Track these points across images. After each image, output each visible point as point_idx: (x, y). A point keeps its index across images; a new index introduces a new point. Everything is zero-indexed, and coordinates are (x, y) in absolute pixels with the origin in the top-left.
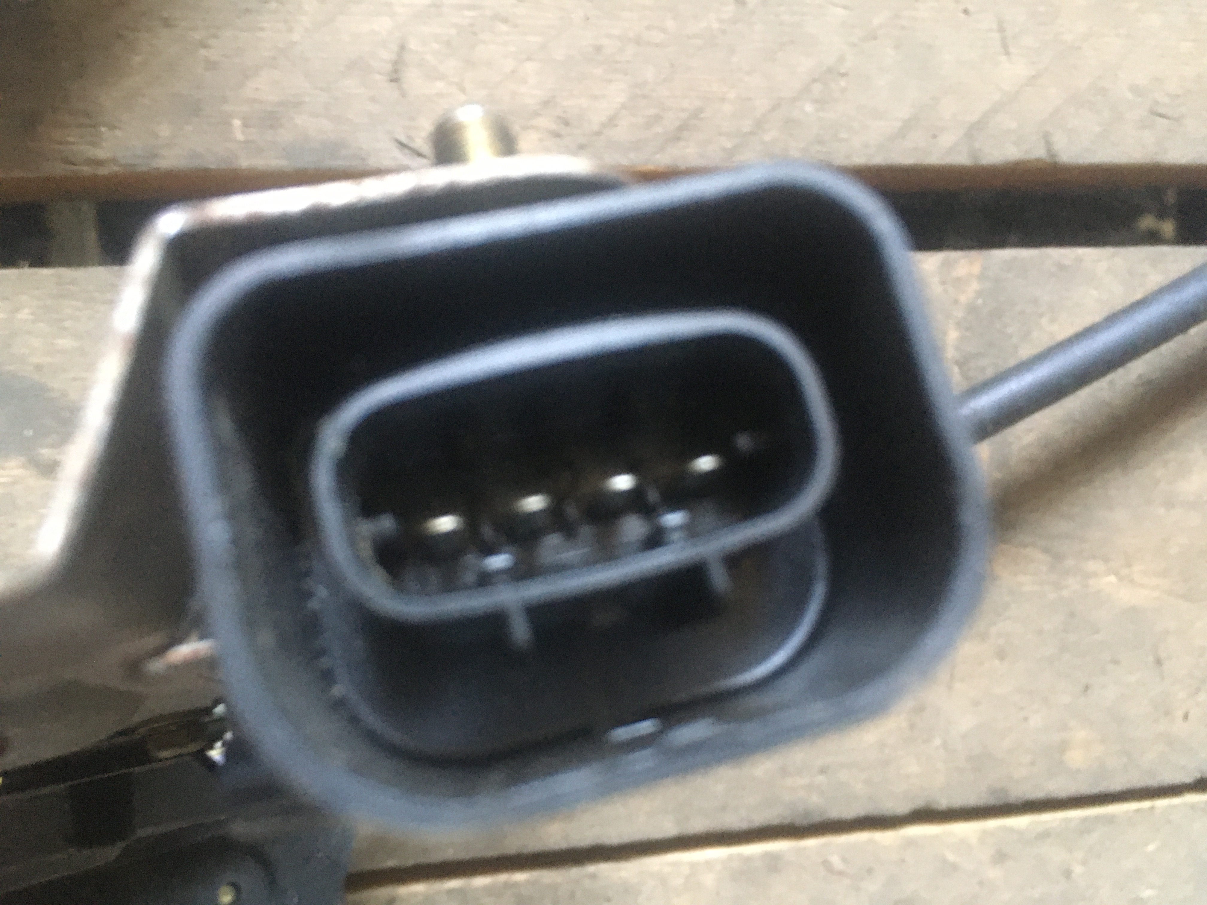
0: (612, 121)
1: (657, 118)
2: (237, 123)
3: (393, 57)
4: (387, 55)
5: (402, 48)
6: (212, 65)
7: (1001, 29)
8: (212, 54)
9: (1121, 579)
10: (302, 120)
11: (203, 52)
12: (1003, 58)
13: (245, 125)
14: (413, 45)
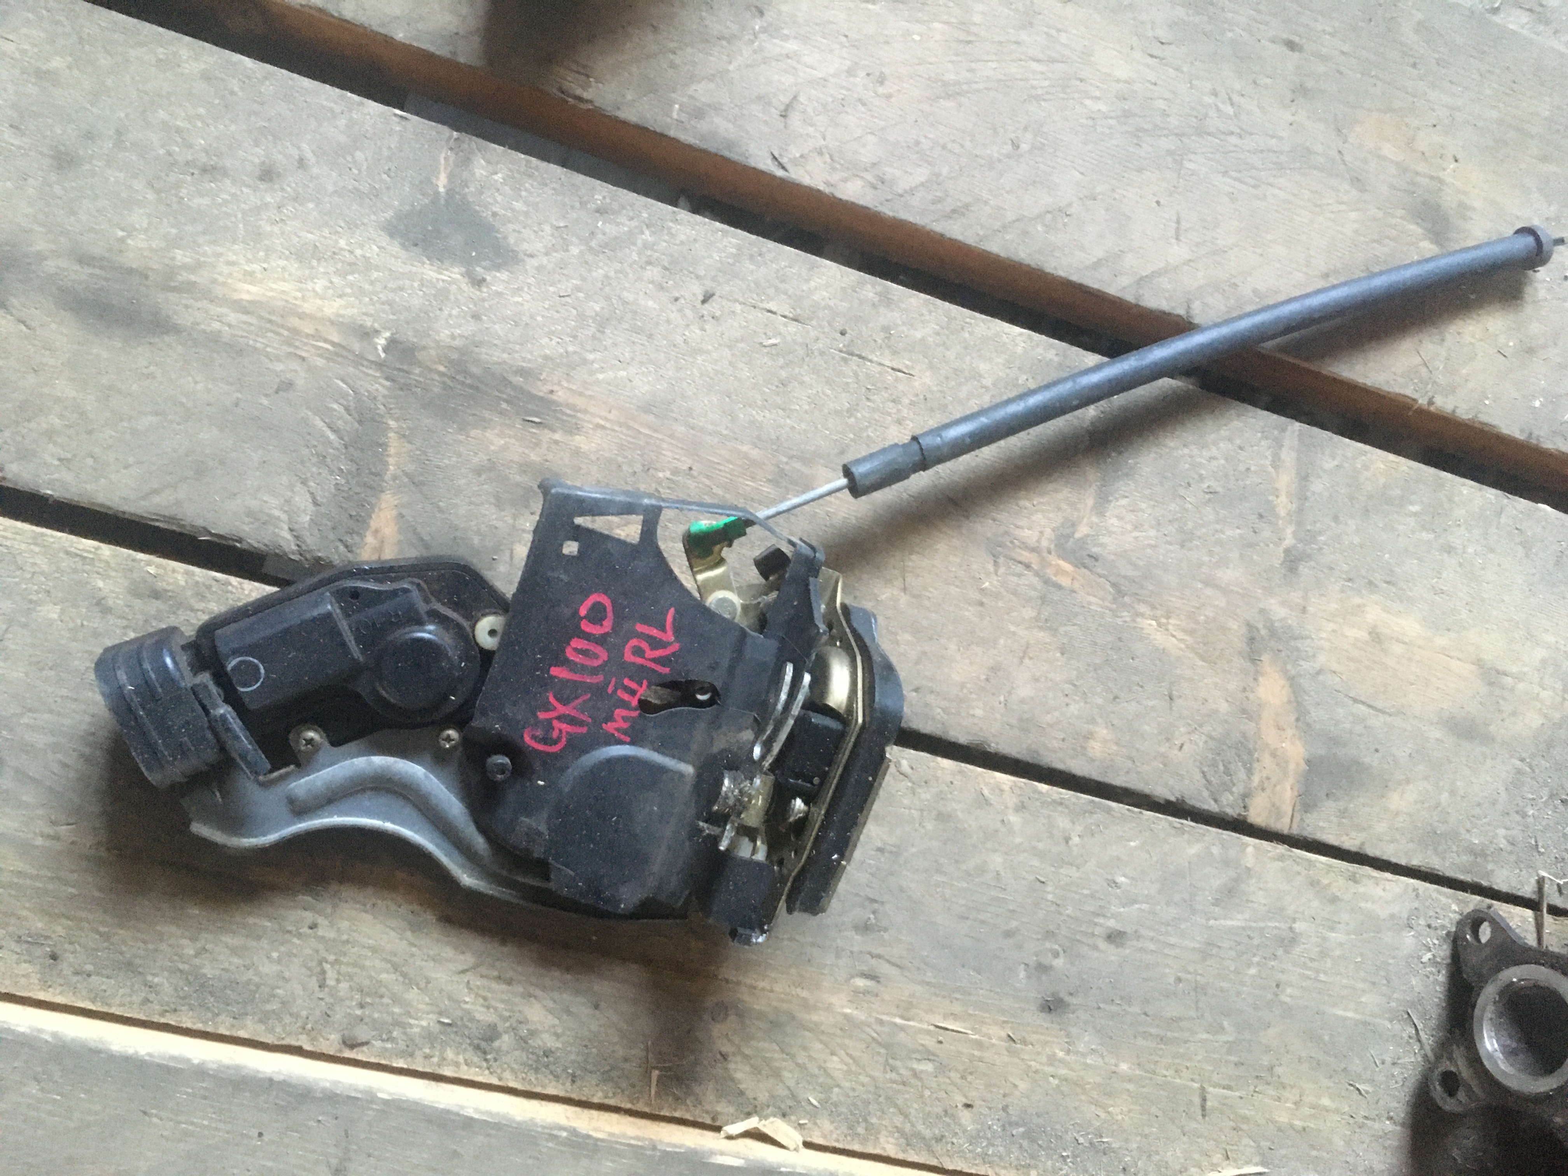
0: (912, 191)
1: (940, 200)
2: (677, 106)
3: (787, 101)
4: (785, 99)
5: (795, 98)
6: (673, 65)
7: (1178, 222)
8: (677, 60)
9: (1159, 625)
10: (717, 120)
11: (672, 57)
12: (1174, 241)
13: (681, 110)
14: (802, 98)
